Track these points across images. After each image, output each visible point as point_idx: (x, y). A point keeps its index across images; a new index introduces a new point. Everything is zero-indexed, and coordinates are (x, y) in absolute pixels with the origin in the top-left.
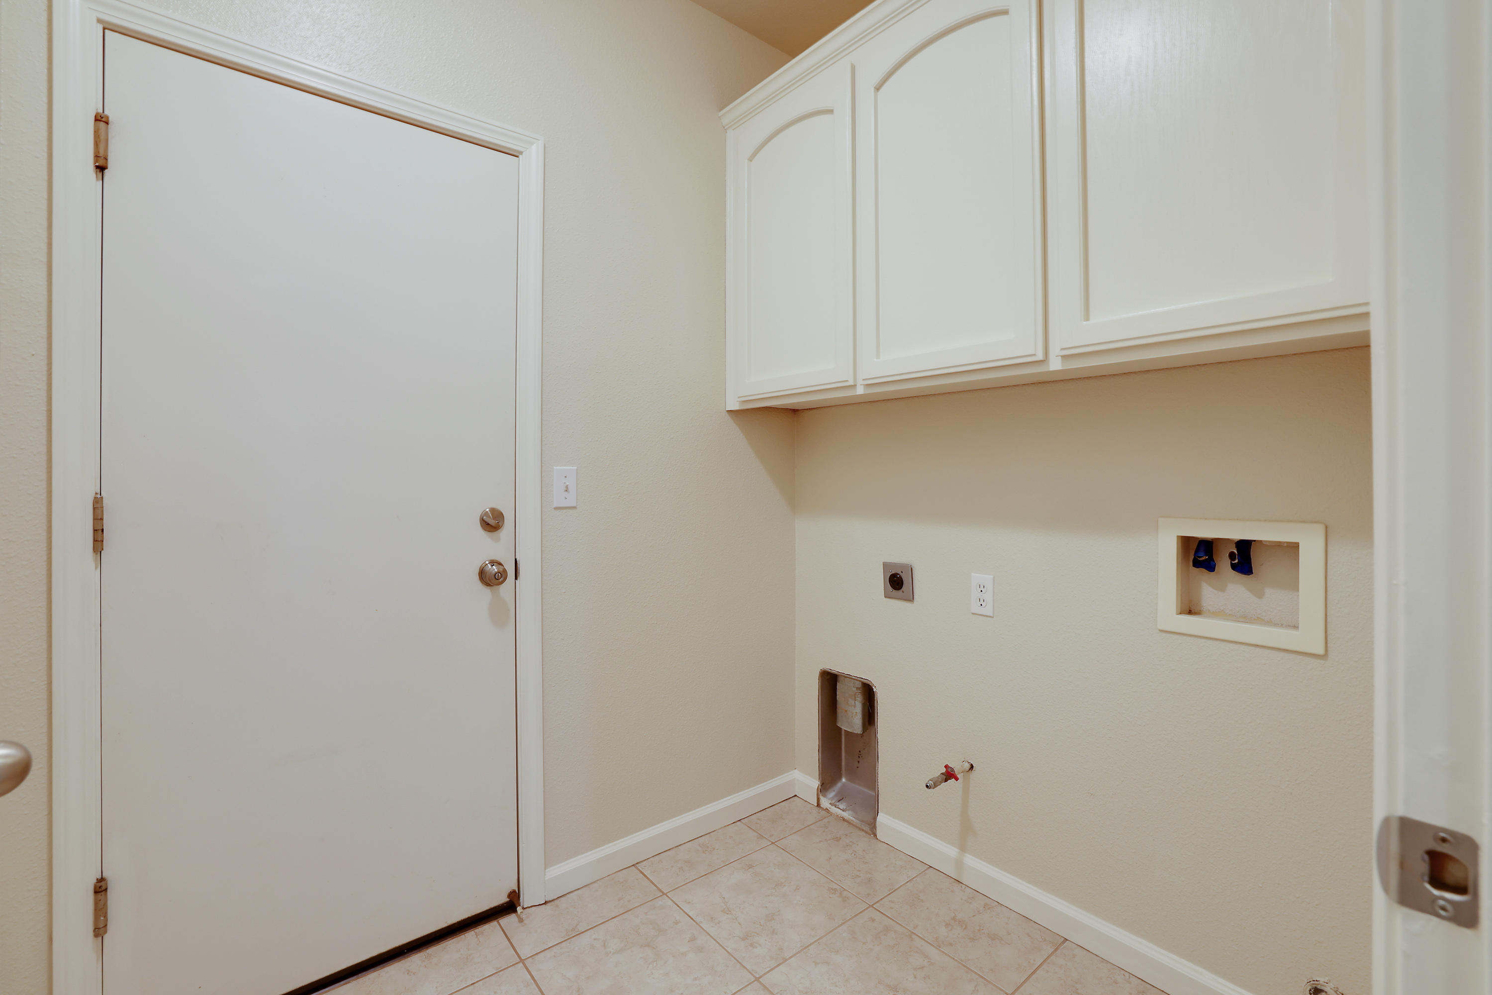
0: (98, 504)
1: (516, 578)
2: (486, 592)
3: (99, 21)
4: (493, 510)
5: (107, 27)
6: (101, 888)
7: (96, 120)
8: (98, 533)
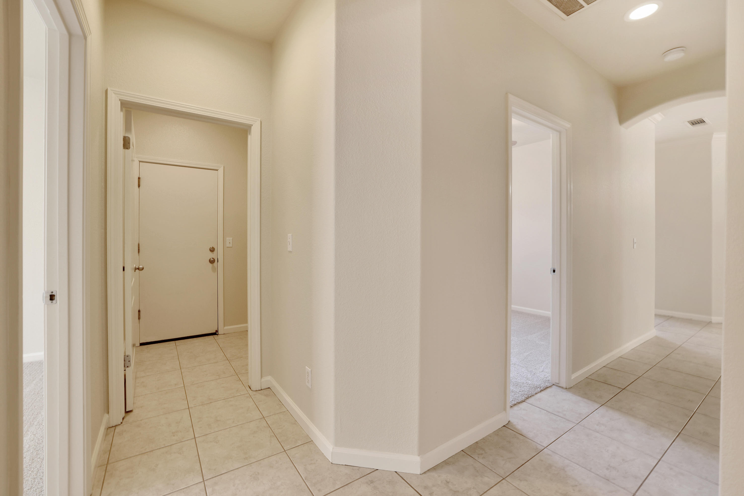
0: (139, 244)
1: (218, 262)
2: (211, 265)
3: (139, 161)
4: (212, 247)
5: (140, 162)
6: (139, 311)
7: (138, 179)
8: (139, 250)
